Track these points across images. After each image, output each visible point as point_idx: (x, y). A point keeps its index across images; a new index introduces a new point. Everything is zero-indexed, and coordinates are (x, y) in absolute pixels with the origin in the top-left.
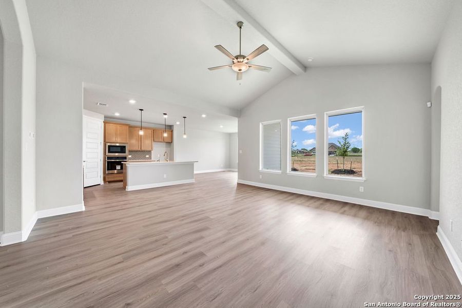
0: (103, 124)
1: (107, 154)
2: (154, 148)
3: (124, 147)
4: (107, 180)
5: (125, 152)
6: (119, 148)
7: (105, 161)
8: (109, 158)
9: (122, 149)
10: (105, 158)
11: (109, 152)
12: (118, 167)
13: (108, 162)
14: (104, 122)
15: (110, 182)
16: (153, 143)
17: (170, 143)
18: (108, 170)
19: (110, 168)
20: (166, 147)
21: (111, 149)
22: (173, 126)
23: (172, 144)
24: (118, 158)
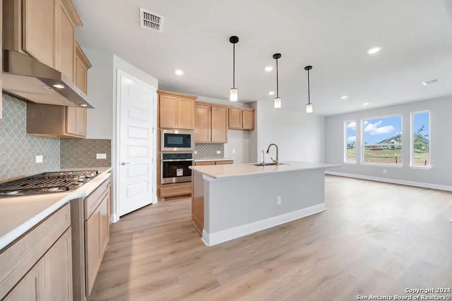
0: (156, 95)
1: (163, 148)
2: (229, 140)
3: (189, 136)
4: (163, 194)
5: (189, 146)
6: (182, 138)
7: (159, 161)
8: (166, 156)
9: (186, 140)
10: (159, 156)
11: (167, 145)
12: (180, 172)
13: (163, 162)
14: (158, 92)
15: (167, 198)
16: (229, 131)
17: (250, 131)
18: (164, 177)
19: (167, 175)
20: (245, 138)
21: (168, 139)
22: (256, 101)
23: (253, 132)
24: (179, 156)
